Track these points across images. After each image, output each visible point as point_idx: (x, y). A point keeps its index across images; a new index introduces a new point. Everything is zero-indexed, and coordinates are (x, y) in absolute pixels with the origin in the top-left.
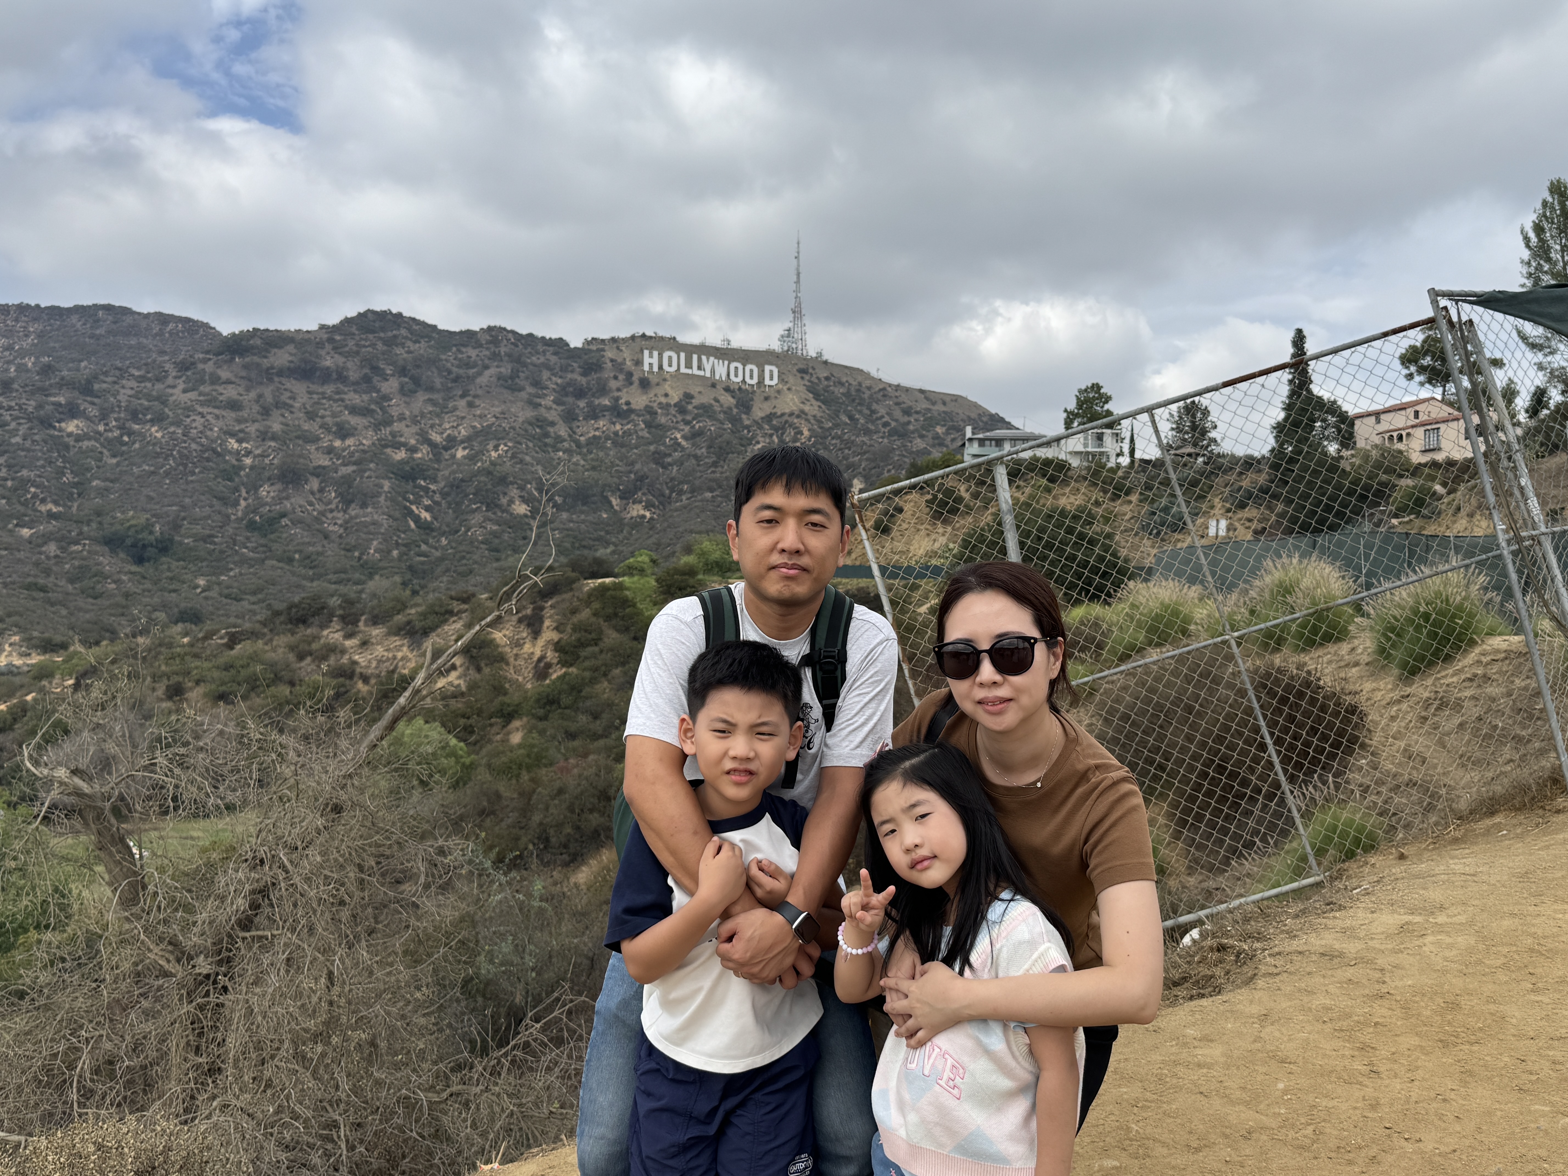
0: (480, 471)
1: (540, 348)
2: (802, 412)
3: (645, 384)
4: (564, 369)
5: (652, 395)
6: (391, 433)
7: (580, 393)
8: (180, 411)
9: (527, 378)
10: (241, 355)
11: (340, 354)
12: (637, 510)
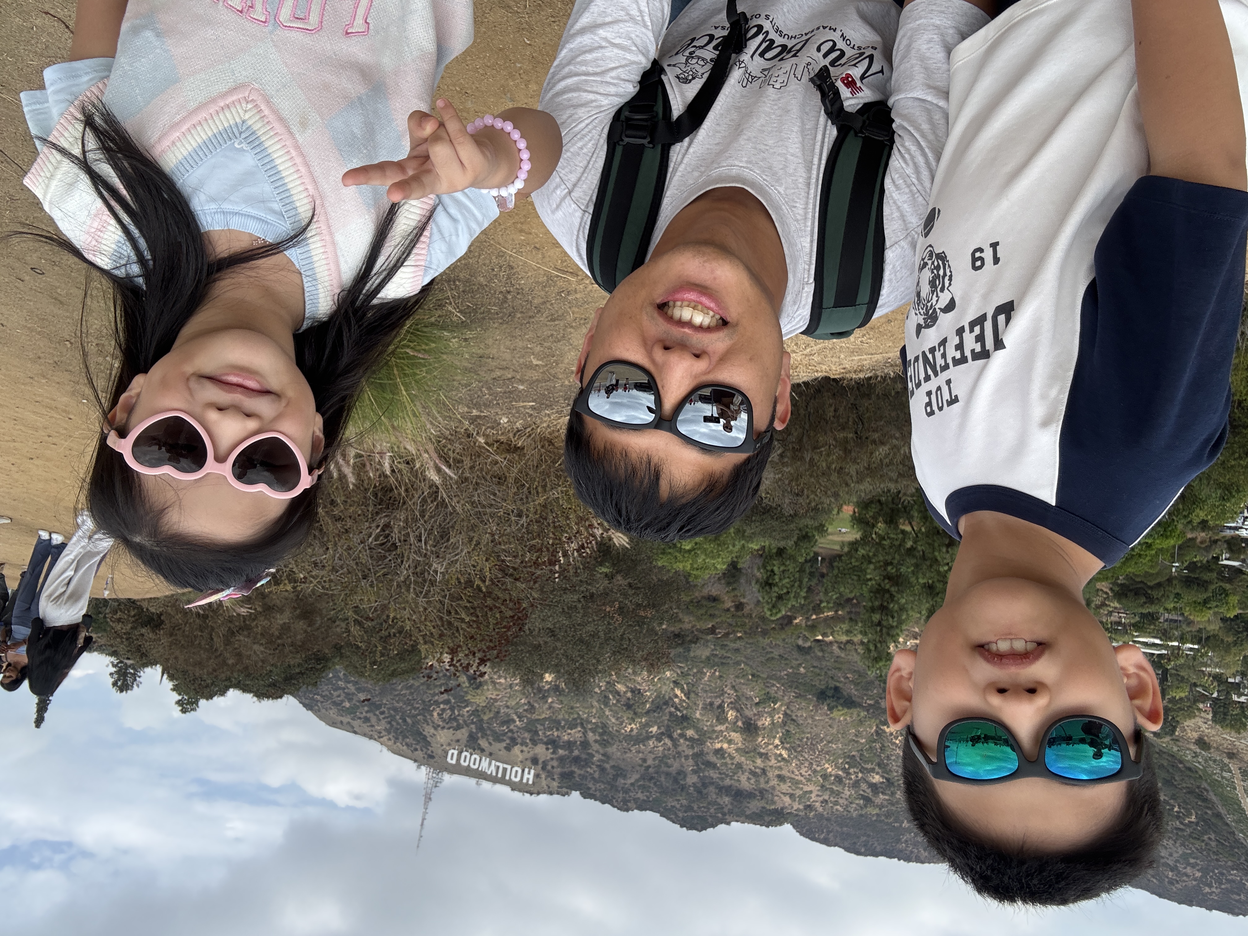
0: (643, 716)
2: (435, 729)
3: (535, 761)
4: (583, 777)
5: (531, 753)
6: (694, 748)
7: (576, 760)
8: (814, 779)
10: (776, 810)
11: (719, 804)
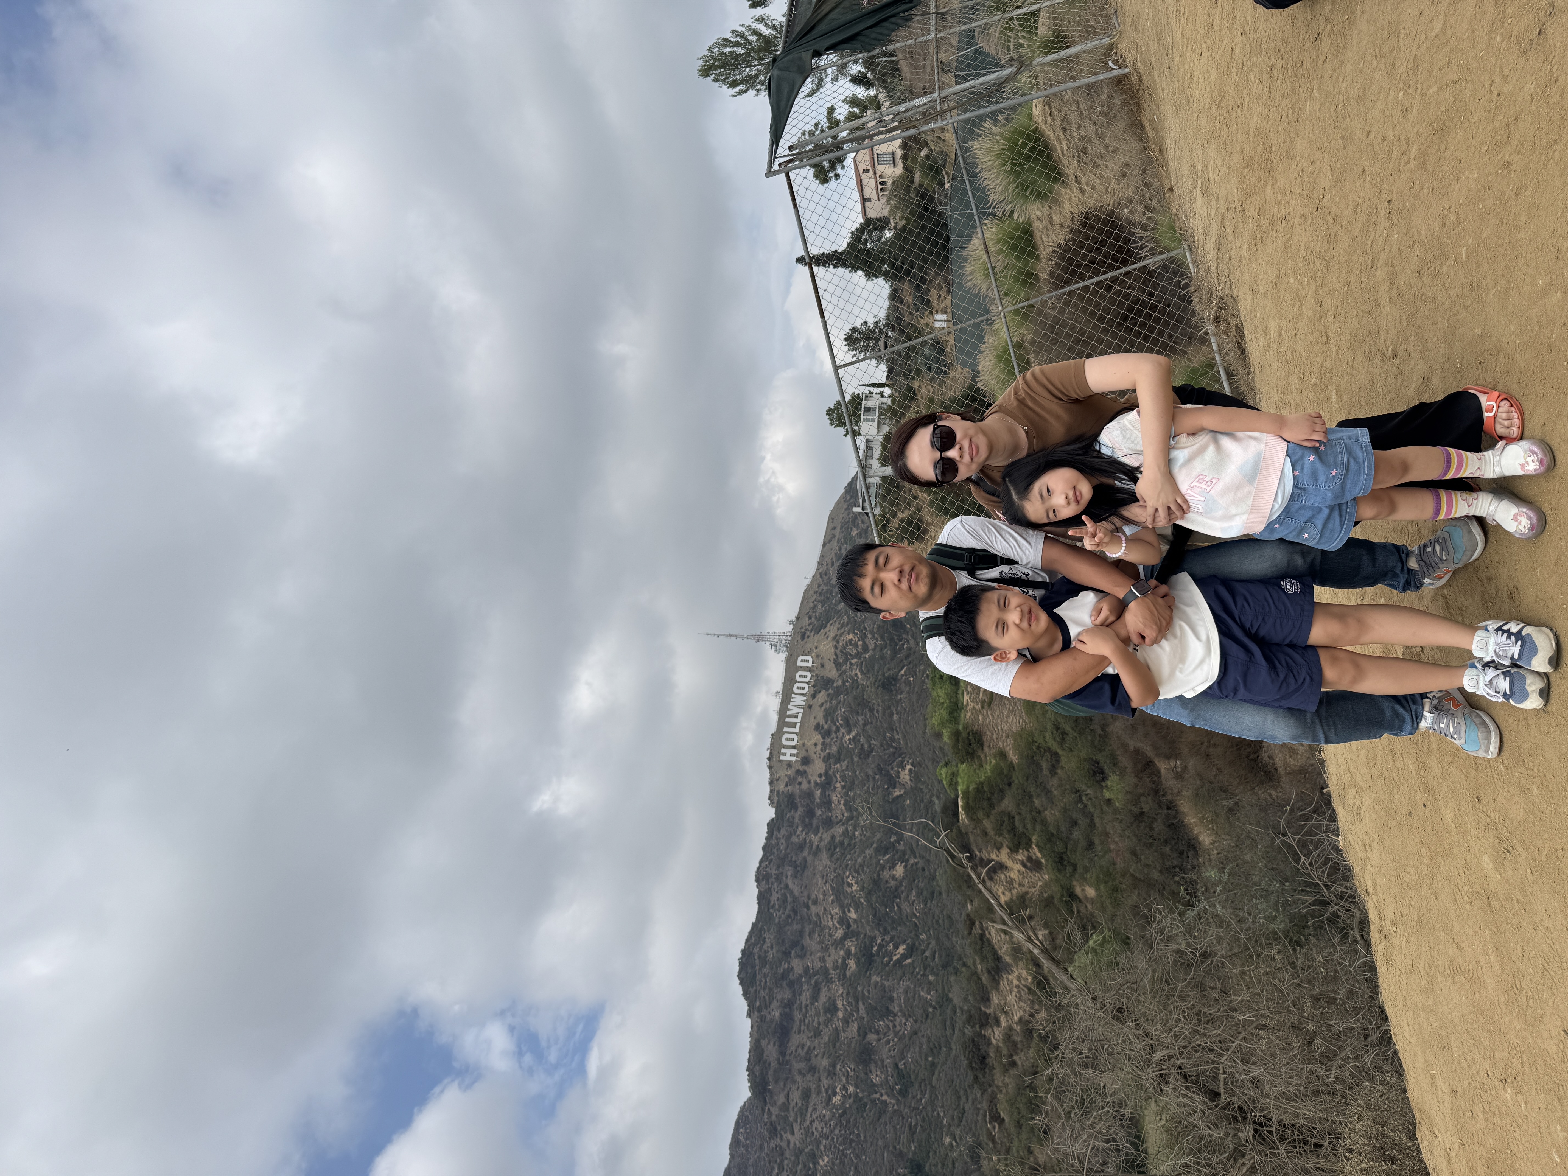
0: (868, 901)
1: (774, 842)
2: (834, 638)
5: (815, 756)
6: (834, 970)
7: (810, 813)
8: (808, 1139)
9: (796, 854)
10: (767, 1083)
11: (770, 1003)
12: (905, 776)
